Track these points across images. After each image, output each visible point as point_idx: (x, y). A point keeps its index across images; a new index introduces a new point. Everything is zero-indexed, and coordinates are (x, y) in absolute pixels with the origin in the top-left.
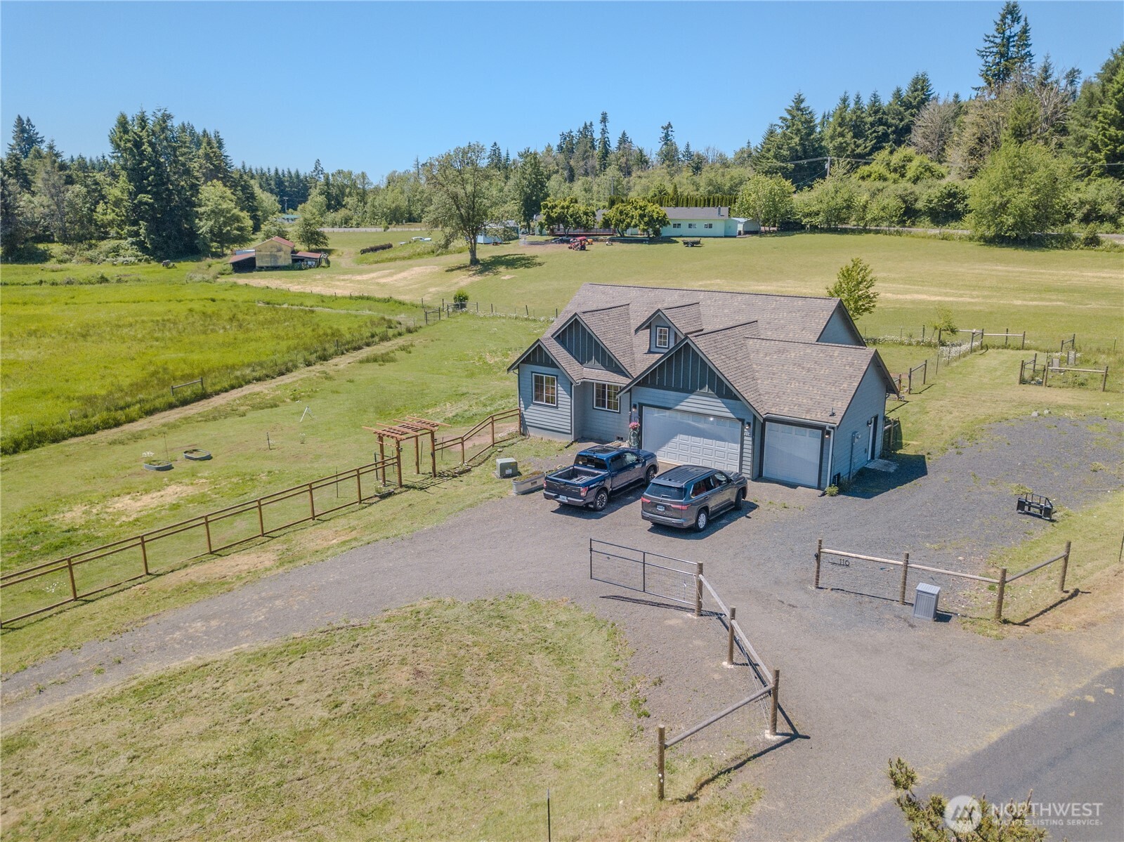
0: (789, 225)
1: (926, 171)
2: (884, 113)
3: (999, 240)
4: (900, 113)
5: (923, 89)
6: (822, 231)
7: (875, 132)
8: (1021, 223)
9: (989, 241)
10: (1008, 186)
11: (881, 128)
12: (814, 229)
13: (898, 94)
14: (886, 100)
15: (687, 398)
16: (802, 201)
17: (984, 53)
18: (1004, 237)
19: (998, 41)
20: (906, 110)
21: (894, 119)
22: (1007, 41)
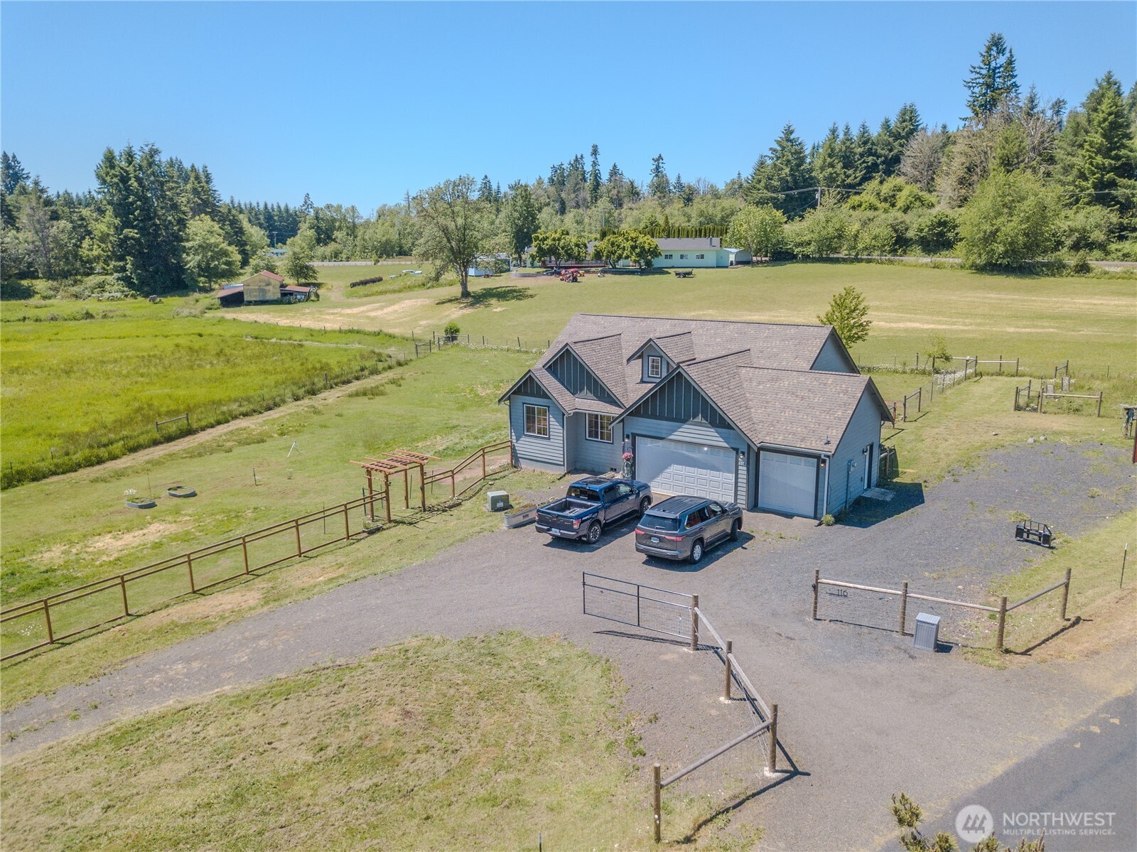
0: (781, 256)
1: (916, 200)
2: (873, 144)
3: (992, 268)
4: (889, 144)
5: (911, 120)
6: (815, 260)
7: (864, 162)
8: (1012, 251)
9: (981, 269)
10: (998, 214)
11: (871, 158)
12: (806, 258)
13: (886, 125)
14: (875, 131)
15: (680, 427)
16: (794, 231)
17: (970, 84)
18: (996, 264)
19: (984, 72)
20: (895, 141)
21: (883, 149)
22: (993, 72)
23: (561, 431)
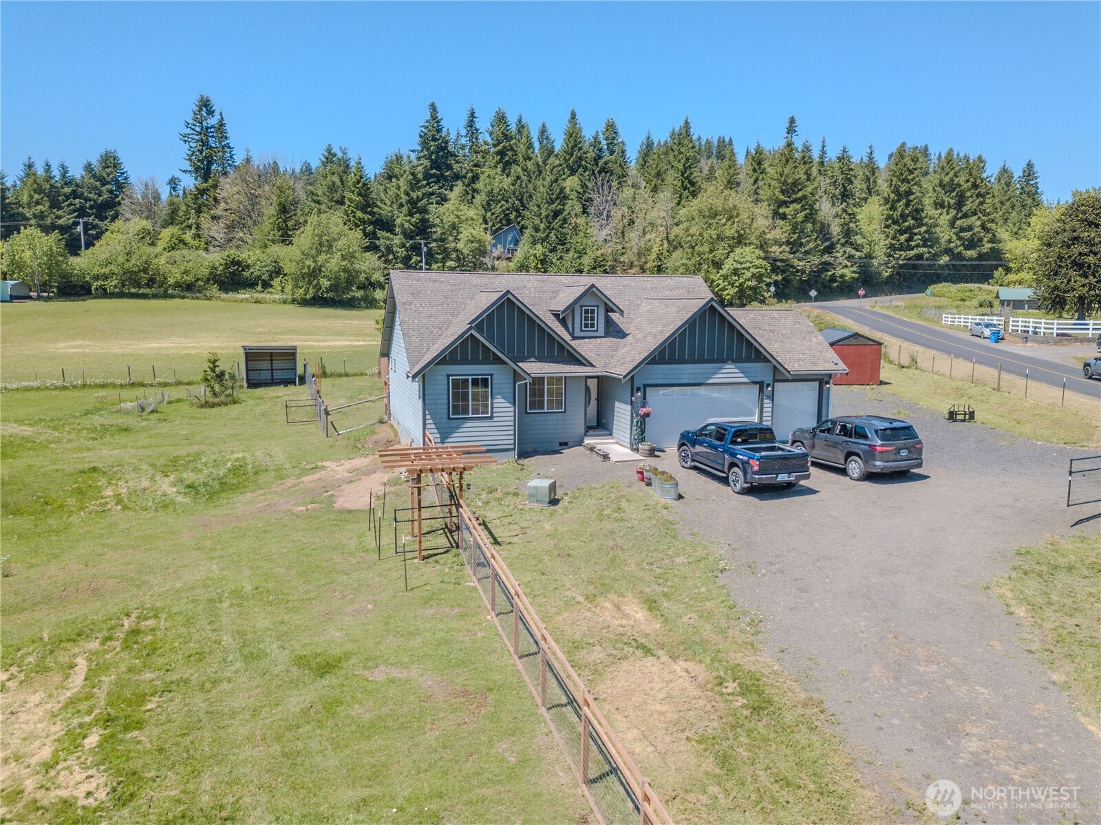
0: (73, 289)
1: (179, 243)
2: (77, 185)
3: (319, 301)
4: (96, 188)
5: (115, 167)
6: (113, 295)
7: (70, 204)
8: (334, 287)
9: (305, 303)
10: (319, 252)
11: (77, 201)
12: (104, 294)
13: (89, 168)
14: (77, 172)
17: (186, 139)
18: (322, 297)
19: (198, 129)
20: (103, 185)
21: (90, 193)
22: (205, 131)
23: (512, 409)
